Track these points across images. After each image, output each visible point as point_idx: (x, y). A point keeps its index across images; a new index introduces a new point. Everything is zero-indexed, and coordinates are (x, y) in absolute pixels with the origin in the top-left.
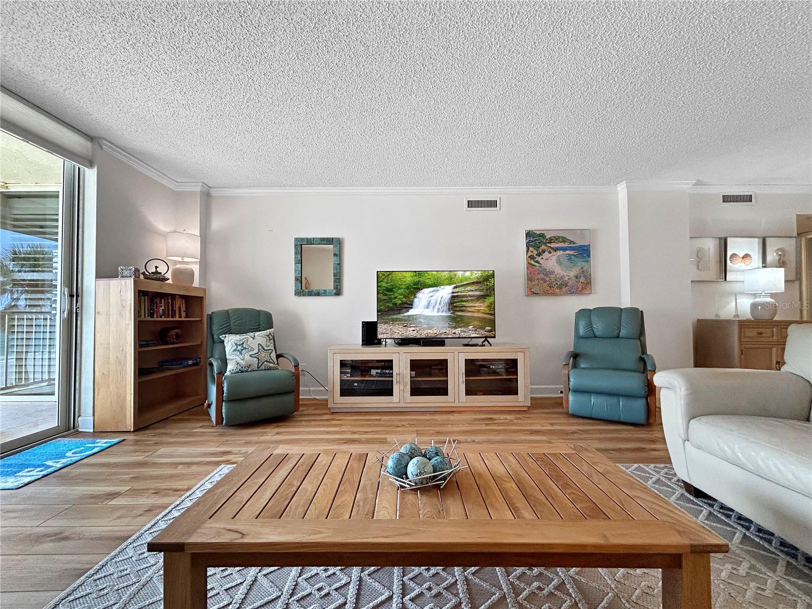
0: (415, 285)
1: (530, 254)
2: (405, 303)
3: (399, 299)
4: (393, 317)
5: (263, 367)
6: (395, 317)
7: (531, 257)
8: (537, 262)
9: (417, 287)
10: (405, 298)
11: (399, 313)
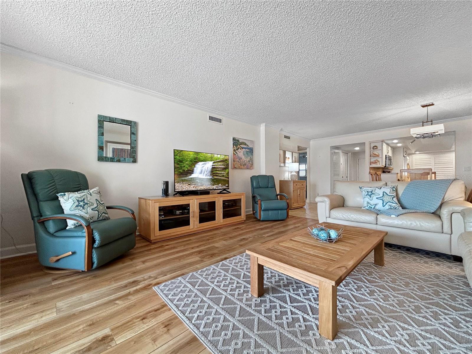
0: (195, 159)
1: (234, 149)
2: (189, 170)
3: (186, 167)
4: (182, 178)
5: (101, 218)
6: (184, 178)
7: (234, 150)
8: (236, 153)
9: (196, 161)
10: (189, 167)
11: (186, 176)
